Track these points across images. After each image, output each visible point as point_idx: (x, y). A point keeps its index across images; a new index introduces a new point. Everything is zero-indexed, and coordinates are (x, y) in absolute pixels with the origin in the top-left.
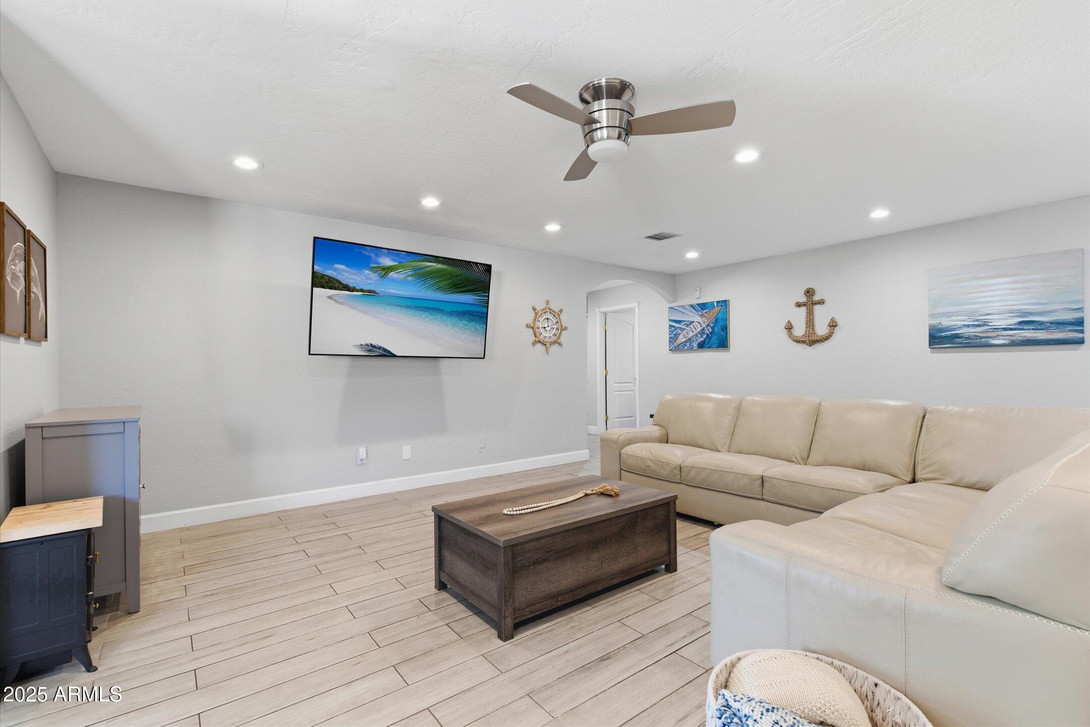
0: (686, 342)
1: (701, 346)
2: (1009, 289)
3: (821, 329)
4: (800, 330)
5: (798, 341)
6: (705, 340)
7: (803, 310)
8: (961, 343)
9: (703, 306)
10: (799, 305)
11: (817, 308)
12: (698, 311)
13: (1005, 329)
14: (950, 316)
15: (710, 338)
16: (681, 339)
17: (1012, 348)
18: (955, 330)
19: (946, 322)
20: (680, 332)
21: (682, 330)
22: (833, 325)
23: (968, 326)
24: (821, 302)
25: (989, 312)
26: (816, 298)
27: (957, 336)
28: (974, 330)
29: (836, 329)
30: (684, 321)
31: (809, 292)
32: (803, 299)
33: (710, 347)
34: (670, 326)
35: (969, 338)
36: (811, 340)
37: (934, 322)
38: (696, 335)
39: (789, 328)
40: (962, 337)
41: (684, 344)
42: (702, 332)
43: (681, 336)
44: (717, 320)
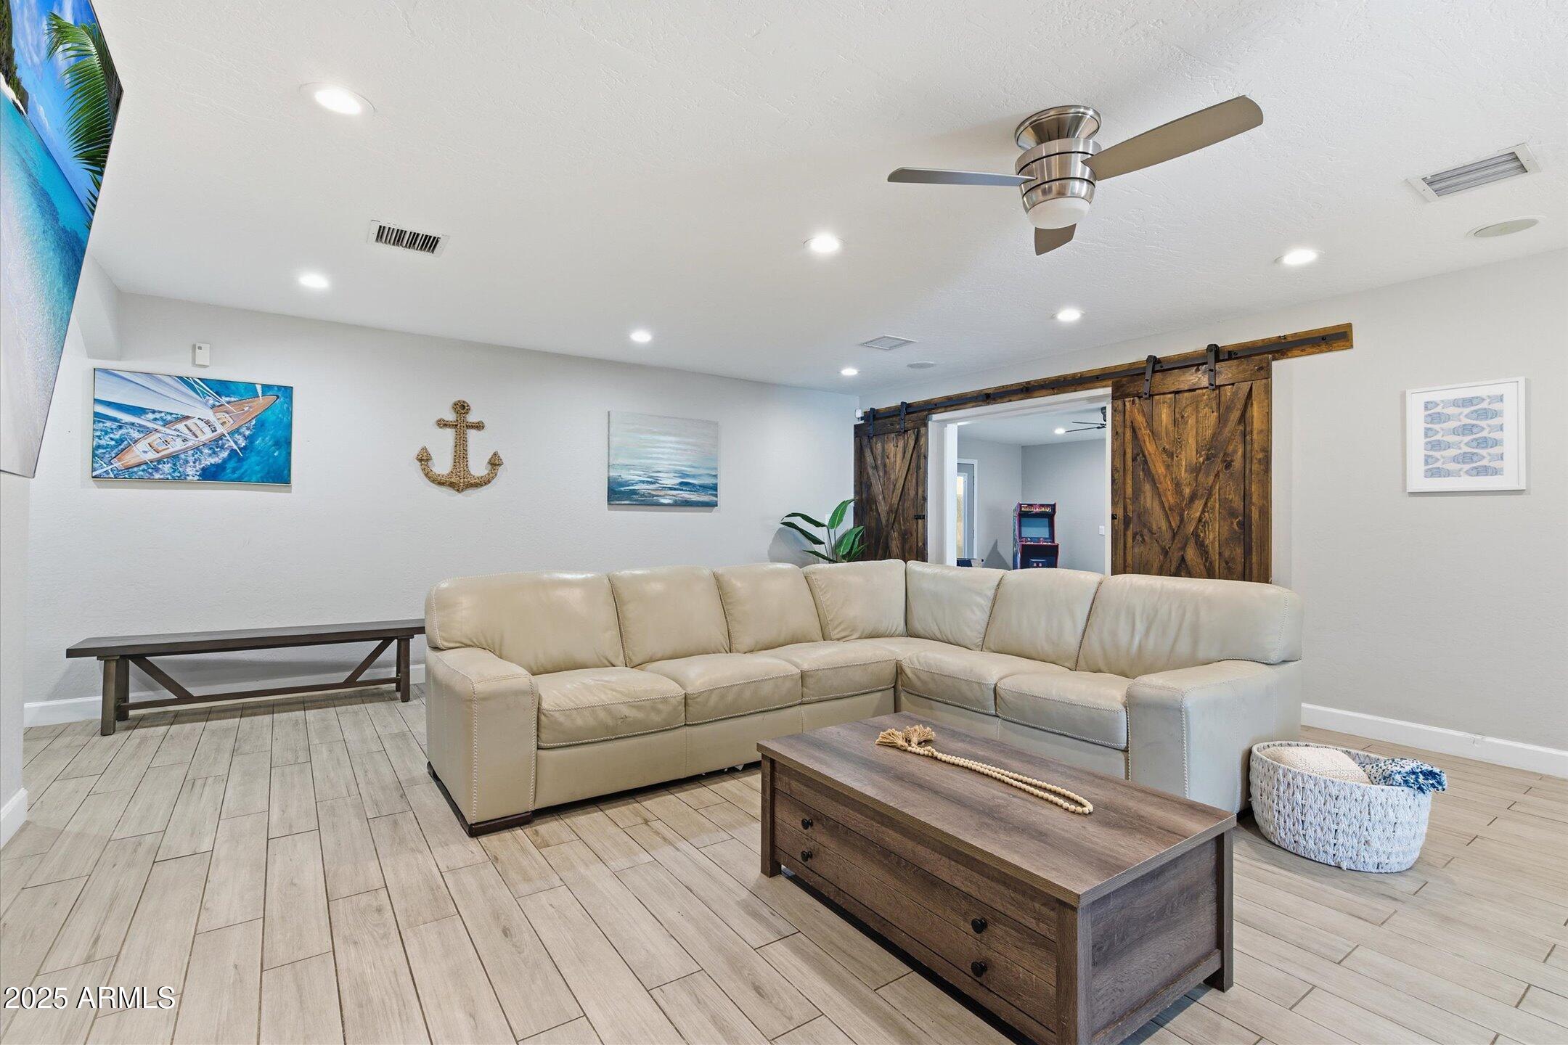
0: (159, 461)
1: (211, 475)
2: (674, 448)
3: (478, 467)
4: (443, 465)
5: (441, 483)
6: (225, 461)
7: (450, 433)
8: (637, 500)
9: (221, 388)
10: (442, 424)
11: (472, 434)
12: (204, 395)
13: (671, 489)
14: (629, 470)
15: (240, 460)
16: (141, 452)
17: (678, 508)
18: (632, 485)
19: (626, 476)
20: (136, 435)
21: (147, 431)
22: (495, 463)
23: (643, 482)
24: (479, 426)
25: (659, 469)
26: (472, 418)
27: (634, 492)
28: (648, 487)
29: (501, 468)
30: (154, 412)
31: (461, 408)
32: (450, 416)
33: (240, 479)
34: (96, 414)
35: (643, 495)
36: (459, 482)
38: (197, 449)
39: (424, 459)
40: (638, 494)
41: (155, 465)
42: (216, 444)
43: (142, 446)
44: (261, 425)
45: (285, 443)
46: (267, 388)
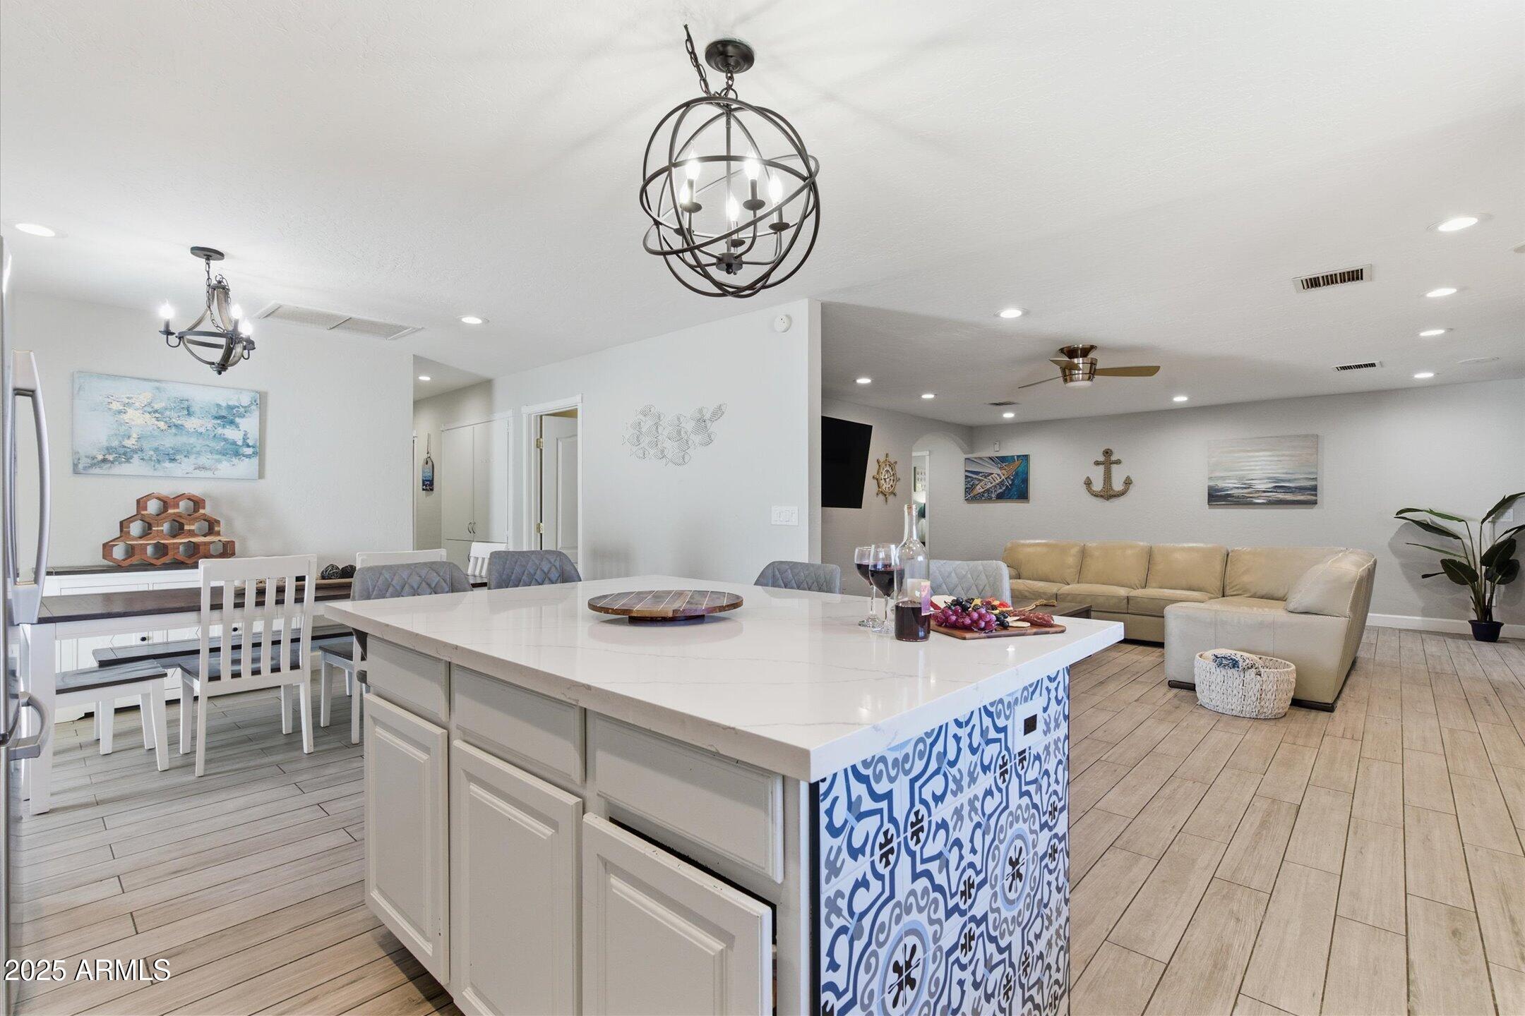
0: (984, 492)
1: (1000, 497)
2: (1267, 461)
3: (1118, 485)
4: (1098, 486)
5: (1096, 496)
6: (1004, 491)
7: (1101, 468)
8: (1232, 501)
9: (1003, 459)
10: (1097, 463)
11: (1114, 467)
12: (997, 463)
13: (1264, 492)
14: (1224, 480)
15: (1010, 490)
16: (979, 489)
17: (1269, 506)
18: (1227, 490)
19: (1221, 484)
20: (977, 482)
21: (980, 481)
22: (1128, 482)
23: (1238, 488)
24: (1118, 462)
25: (1254, 478)
26: (1114, 458)
27: (1229, 495)
28: (1242, 491)
29: (1131, 486)
30: (982, 473)
31: (1108, 453)
32: (1102, 459)
33: (1009, 498)
34: (967, 477)
35: (1238, 497)
36: (1108, 494)
37: (1212, 484)
38: (995, 486)
39: (1088, 483)
40: (1233, 497)
41: (981, 495)
42: (1001, 483)
43: (979, 487)
44: (1017, 474)
45: (1025, 481)
46: (1018, 456)
